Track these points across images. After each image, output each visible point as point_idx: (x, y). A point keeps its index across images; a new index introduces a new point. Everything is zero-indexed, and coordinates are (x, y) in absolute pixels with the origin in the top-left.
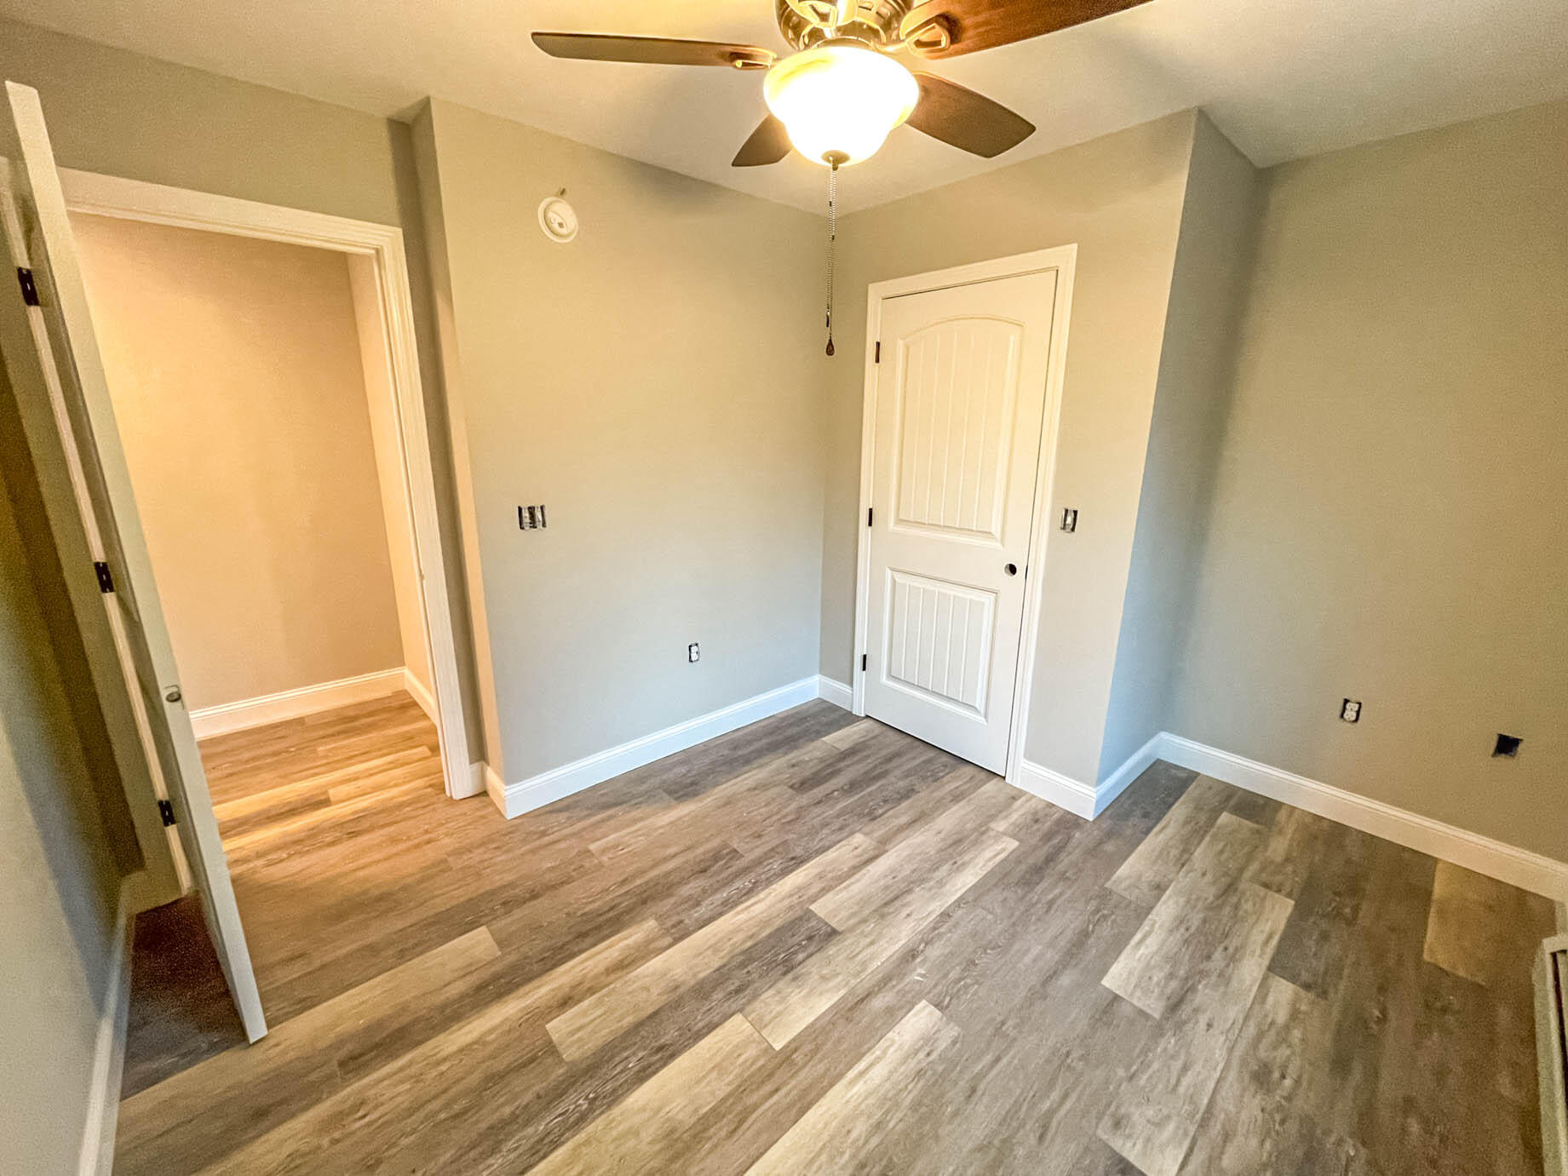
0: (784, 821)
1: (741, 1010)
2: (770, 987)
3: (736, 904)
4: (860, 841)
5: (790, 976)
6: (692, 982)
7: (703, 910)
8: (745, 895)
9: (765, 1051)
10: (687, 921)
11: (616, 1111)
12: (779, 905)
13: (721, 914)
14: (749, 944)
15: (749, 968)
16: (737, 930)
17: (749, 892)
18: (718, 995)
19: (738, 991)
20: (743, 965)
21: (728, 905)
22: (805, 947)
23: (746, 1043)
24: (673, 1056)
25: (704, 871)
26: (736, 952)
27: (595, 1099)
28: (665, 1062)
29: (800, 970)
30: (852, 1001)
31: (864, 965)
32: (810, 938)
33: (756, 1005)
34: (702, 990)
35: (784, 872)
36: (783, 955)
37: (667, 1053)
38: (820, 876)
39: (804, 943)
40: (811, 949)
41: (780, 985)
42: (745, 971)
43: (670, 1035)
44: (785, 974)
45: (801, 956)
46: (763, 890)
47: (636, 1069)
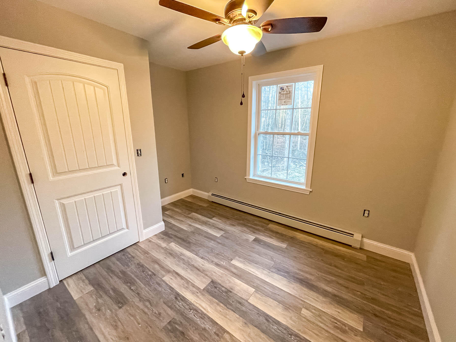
0: (149, 306)
1: (247, 301)
2: (237, 295)
3: (203, 313)
4: (167, 278)
5: (231, 290)
6: (241, 318)
7: (208, 326)
8: (197, 311)
9: (256, 292)
10: (214, 331)
11: (289, 326)
12: (202, 298)
13: (209, 318)
14: (222, 305)
15: (231, 302)
16: (216, 310)
17: (196, 310)
18: (244, 309)
19: (240, 303)
20: (231, 305)
21: (203, 316)
22: (219, 288)
23: (255, 297)
24: (268, 315)
25: (183, 333)
26: (226, 308)
27: (290, 335)
28: (271, 317)
29: (229, 288)
30: (234, 275)
31: (222, 274)
32: (216, 287)
33: (243, 297)
34: (243, 314)
35: (184, 299)
36: (224, 294)
37: (268, 318)
38: (187, 288)
39: (218, 289)
40: (220, 286)
41: (235, 293)
42: (233, 303)
43: (262, 319)
44: (231, 292)
45: (223, 289)
46: (194, 305)
47: (276, 326)
